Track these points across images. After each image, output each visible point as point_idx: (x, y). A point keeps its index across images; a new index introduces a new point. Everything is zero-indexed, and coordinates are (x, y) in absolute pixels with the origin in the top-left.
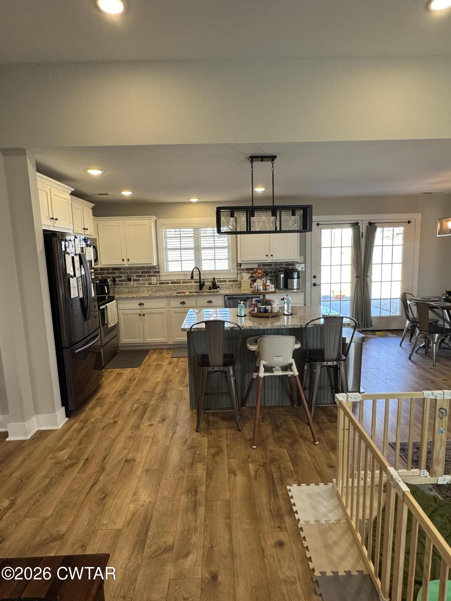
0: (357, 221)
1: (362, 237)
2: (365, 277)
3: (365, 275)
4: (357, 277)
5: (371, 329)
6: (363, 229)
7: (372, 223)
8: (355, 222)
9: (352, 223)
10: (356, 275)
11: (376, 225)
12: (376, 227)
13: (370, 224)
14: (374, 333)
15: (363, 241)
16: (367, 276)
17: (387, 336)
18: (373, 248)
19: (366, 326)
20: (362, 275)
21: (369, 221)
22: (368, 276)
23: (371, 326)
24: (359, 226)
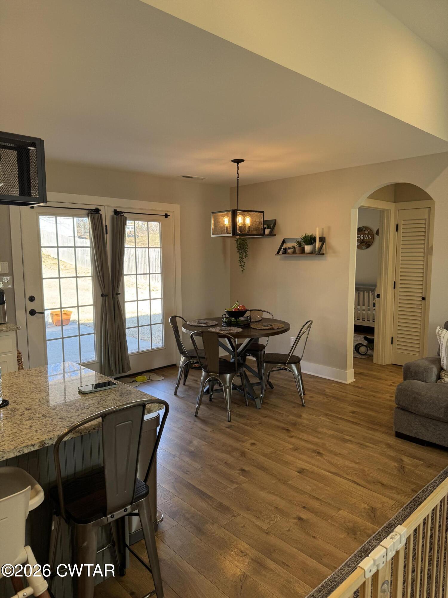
0: (97, 207)
1: (107, 233)
2: (115, 295)
3: (115, 293)
4: (102, 295)
5: (128, 373)
6: (107, 219)
7: (119, 212)
8: (93, 207)
9: (89, 209)
10: (101, 293)
11: (125, 215)
12: (125, 219)
13: (116, 212)
14: (134, 379)
15: (108, 238)
16: (118, 294)
17: (152, 380)
18: (124, 250)
19: (121, 371)
20: (111, 293)
21: (116, 209)
22: (120, 294)
23: (129, 369)
24: (101, 215)
